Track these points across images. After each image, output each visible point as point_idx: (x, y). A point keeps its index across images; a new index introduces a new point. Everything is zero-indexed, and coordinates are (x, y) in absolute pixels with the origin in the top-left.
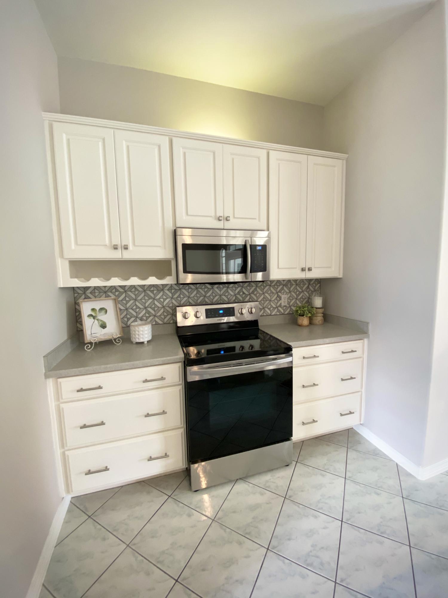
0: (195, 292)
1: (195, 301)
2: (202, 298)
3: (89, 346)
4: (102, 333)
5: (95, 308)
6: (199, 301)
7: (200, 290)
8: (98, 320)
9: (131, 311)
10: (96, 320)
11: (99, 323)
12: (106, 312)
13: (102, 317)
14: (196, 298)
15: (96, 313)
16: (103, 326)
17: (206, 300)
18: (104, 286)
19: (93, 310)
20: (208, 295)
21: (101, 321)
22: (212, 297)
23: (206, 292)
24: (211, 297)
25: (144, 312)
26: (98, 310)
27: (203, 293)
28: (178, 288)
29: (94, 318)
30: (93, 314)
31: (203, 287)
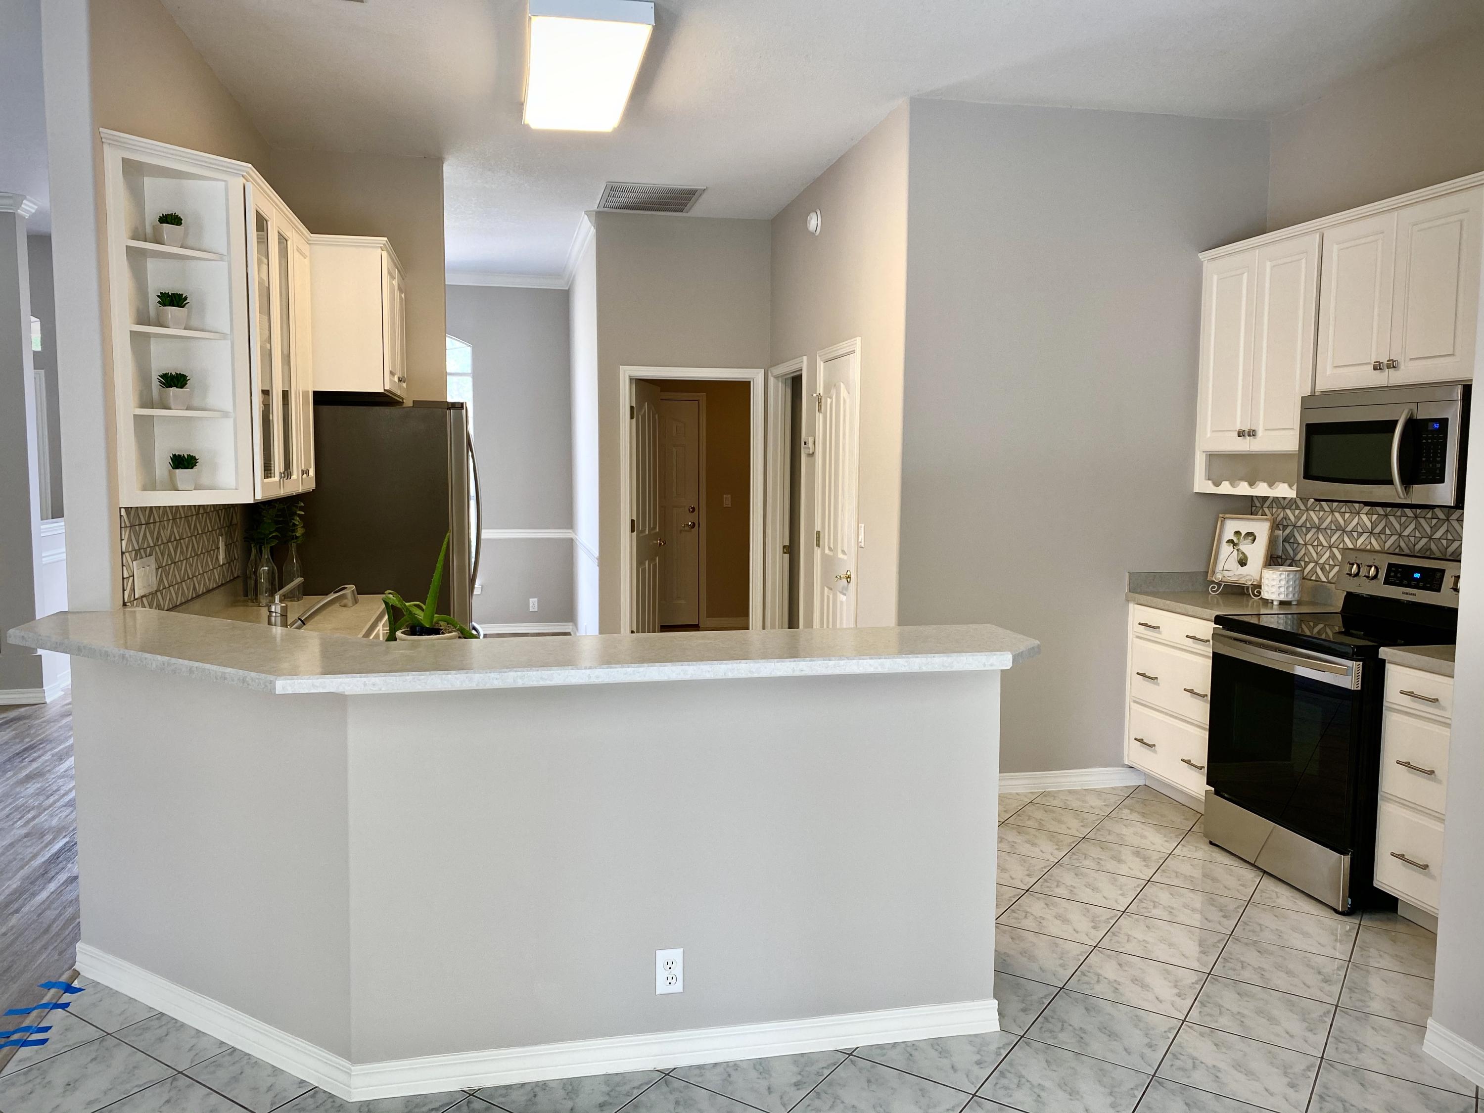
0: (1412, 526)
1: (1411, 545)
2: (1424, 541)
3: (1214, 587)
4: (1237, 573)
5: (1241, 531)
6: (1418, 547)
7: (1422, 521)
8: (1238, 550)
9: (1310, 547)
10: (1236, 550)
11: (1238, 555)
12: (1254, 540)
13: (1246, 547)
14: (1412, 539)
15: (1239, 539)
16: (1243, 562)
17: (1433, 547)
18: (1283, 498)
19: (1237, 533)
20: (1437, 535)
21: (1243, 553)
22: (1444, 542)
23: (1434, 529)
24: (1442, 541)
25: (1327, 554)
26: (1243, 535)
27: (1428, 530)
28: (1383, 513)
29: (1235, 545)
30: (1235, 541)
31: (1429, 515)
